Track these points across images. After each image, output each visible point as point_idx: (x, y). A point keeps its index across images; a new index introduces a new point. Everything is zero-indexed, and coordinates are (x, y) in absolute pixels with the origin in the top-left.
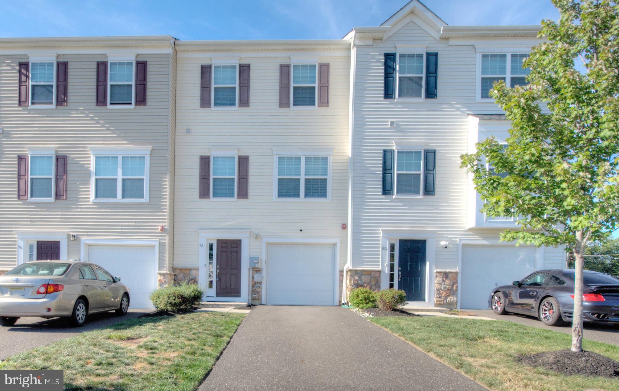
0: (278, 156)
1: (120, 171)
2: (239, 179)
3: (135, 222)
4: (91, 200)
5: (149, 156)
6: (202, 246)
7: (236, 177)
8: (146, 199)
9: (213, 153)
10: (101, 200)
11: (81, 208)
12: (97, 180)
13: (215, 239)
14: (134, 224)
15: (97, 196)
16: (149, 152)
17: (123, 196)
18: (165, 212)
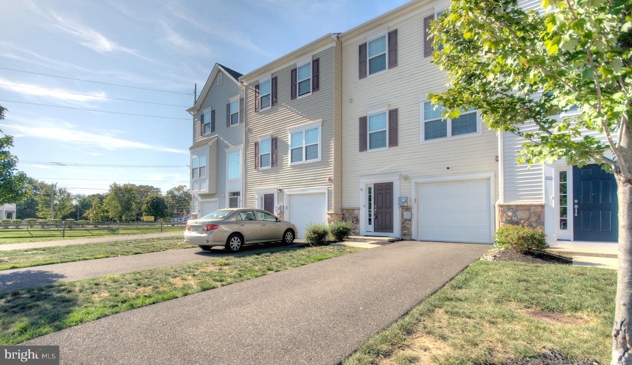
0: (424, 102)
1: (304, 141)
2: (390, 130)
3: (314, 176)
4: (289, 164)
5: (321, 126)
6: (362, 190)
7: (387, 129)
8: (319, 159)
9: (369, 113)
10: (295, 163)
11: (284, 171)
12: (292, 150)
13: (372, 184)
14: (313, 178)
15: (292, 161)
16: (321, 124)
17: (306, 159)
18: (332, 166)
